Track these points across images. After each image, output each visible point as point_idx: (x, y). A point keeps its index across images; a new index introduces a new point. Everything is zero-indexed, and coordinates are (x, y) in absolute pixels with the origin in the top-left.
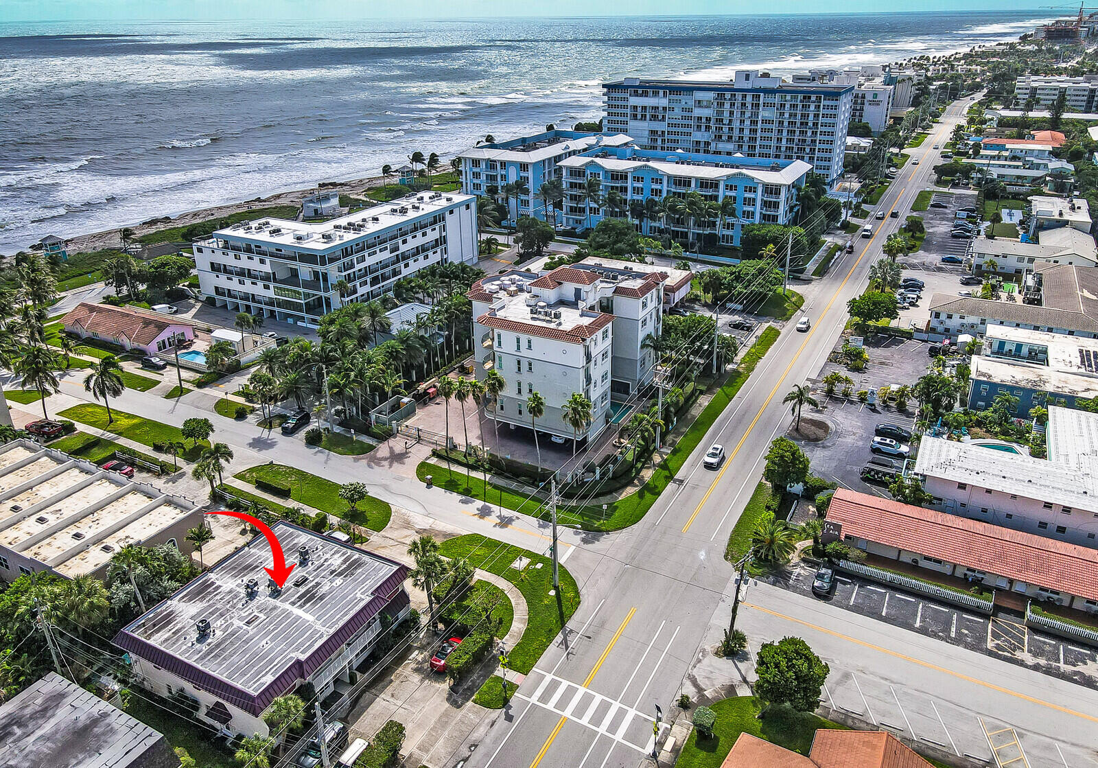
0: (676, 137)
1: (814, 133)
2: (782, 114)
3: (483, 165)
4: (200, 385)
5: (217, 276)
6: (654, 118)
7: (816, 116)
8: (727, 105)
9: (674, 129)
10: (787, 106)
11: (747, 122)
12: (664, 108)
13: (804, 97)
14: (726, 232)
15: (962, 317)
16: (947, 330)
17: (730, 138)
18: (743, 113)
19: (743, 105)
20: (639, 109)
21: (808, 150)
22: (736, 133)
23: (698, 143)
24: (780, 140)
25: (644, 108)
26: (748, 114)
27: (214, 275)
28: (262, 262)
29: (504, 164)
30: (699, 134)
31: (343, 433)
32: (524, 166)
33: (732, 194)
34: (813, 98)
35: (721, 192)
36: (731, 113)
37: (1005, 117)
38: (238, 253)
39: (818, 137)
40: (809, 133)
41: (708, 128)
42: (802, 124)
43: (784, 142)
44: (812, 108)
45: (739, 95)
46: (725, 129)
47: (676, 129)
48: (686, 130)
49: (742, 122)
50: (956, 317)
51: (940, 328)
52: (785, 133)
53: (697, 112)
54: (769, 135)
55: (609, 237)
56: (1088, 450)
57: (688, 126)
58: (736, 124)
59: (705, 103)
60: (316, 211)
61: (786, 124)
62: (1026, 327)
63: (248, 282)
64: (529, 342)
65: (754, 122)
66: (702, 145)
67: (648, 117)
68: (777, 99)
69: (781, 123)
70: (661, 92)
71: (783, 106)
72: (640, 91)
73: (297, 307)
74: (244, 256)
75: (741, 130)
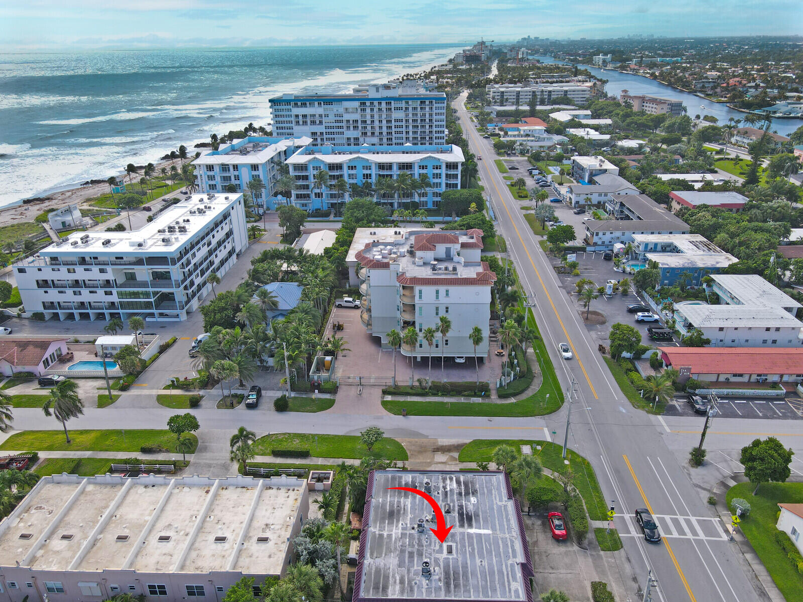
0: (332, 136)
1: (431, 126)
2: (407, 115)
3: (217, 169)
4: (124, 388)
5: (46, 292)
6: (313, 123)
7: (431, 115)
8: (368, 110)
9: (330, 130)
10: (410, 109)
11: (384, 122)
12: (320, 116)
13: (421, 102)
14: (422, 199)
15: (611, 233)
16: (603, 242)
17: (373, 134)
18: (380, 116)
19: (380, 110)
20: (300, 117)
21: (427, 138)
22: (377, 131)
23: (349, 139)
24: (407, 133)
25: (305, 116)
26: (384, 116)
27: (42, 290)
28: (102, 271)
29: (236, 167)
30: (349, 132)
31: (297, 396)
32: (255, 167)
33: (424, 171)
34: (427, 102)
35: (417, 171)
36: (372, 116)
37: (500, 111)
38: (71, 267)
39: (434, 129)
40: (427, 127)
41: (355, 128)
42: (422, 120)
43: (411, 133)
44: (427, 109)
45: (376, 103)
46: (369, 128)
47: (332, 130)
48: (340, 130)
49: (380, 121)
50: (608, 233)
51: (600, 243)
52: (411, 127)
53: (346, 117)
54: (401, 130)
55: (363, 212)
56: (758, 295)
57: (341, 127)
58: (377, 124)
59: (351, 110)
60: (64, 223)
61: (411, 121)
62: (647, 233)
63: (85, 292)
64: (447, 291)
65: (389, 121)
66: (352, 140)
67: (309, 122)
68: (403, 105)
69: (407, 121)
70: (316, 103)
71: (407, 109)
72: (299, 104)
73: (148, 305)
74: (80, 269)
75: (381, 128)
